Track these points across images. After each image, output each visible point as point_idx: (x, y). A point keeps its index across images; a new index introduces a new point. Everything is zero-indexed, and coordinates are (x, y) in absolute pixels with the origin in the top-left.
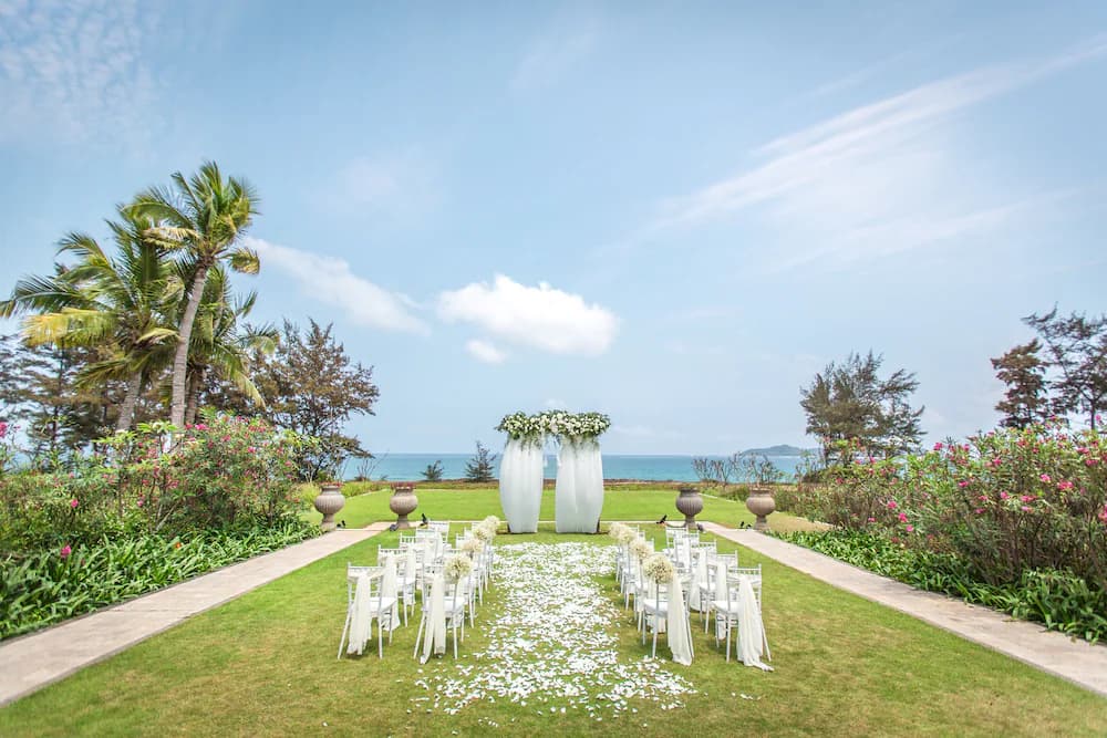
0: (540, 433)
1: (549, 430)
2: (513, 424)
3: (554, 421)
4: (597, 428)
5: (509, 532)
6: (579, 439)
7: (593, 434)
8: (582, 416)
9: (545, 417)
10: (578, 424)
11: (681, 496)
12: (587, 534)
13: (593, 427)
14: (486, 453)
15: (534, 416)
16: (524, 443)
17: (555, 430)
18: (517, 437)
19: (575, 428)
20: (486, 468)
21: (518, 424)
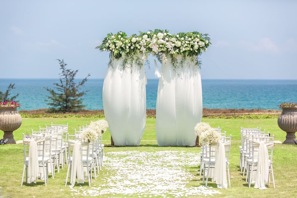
0: (141, 52)
1: (150, 49)
2: (115, 43)
3: (154, 40)
4: (196, 47)
5: (113, 145)
6: (179, 58)
7: (193, 53)
8: (183, 35)
9: (145, 36)
10: (178, 44)
11: (283, 113)
12: (186, 146)
13: (192, 46)
14: (73, 74)
15: (135, 36)
16: (125, 62)
17: (155, 49)
18: (119, 56)
19: (175, 48)
20: (74, 95)
21: (119, 44)
